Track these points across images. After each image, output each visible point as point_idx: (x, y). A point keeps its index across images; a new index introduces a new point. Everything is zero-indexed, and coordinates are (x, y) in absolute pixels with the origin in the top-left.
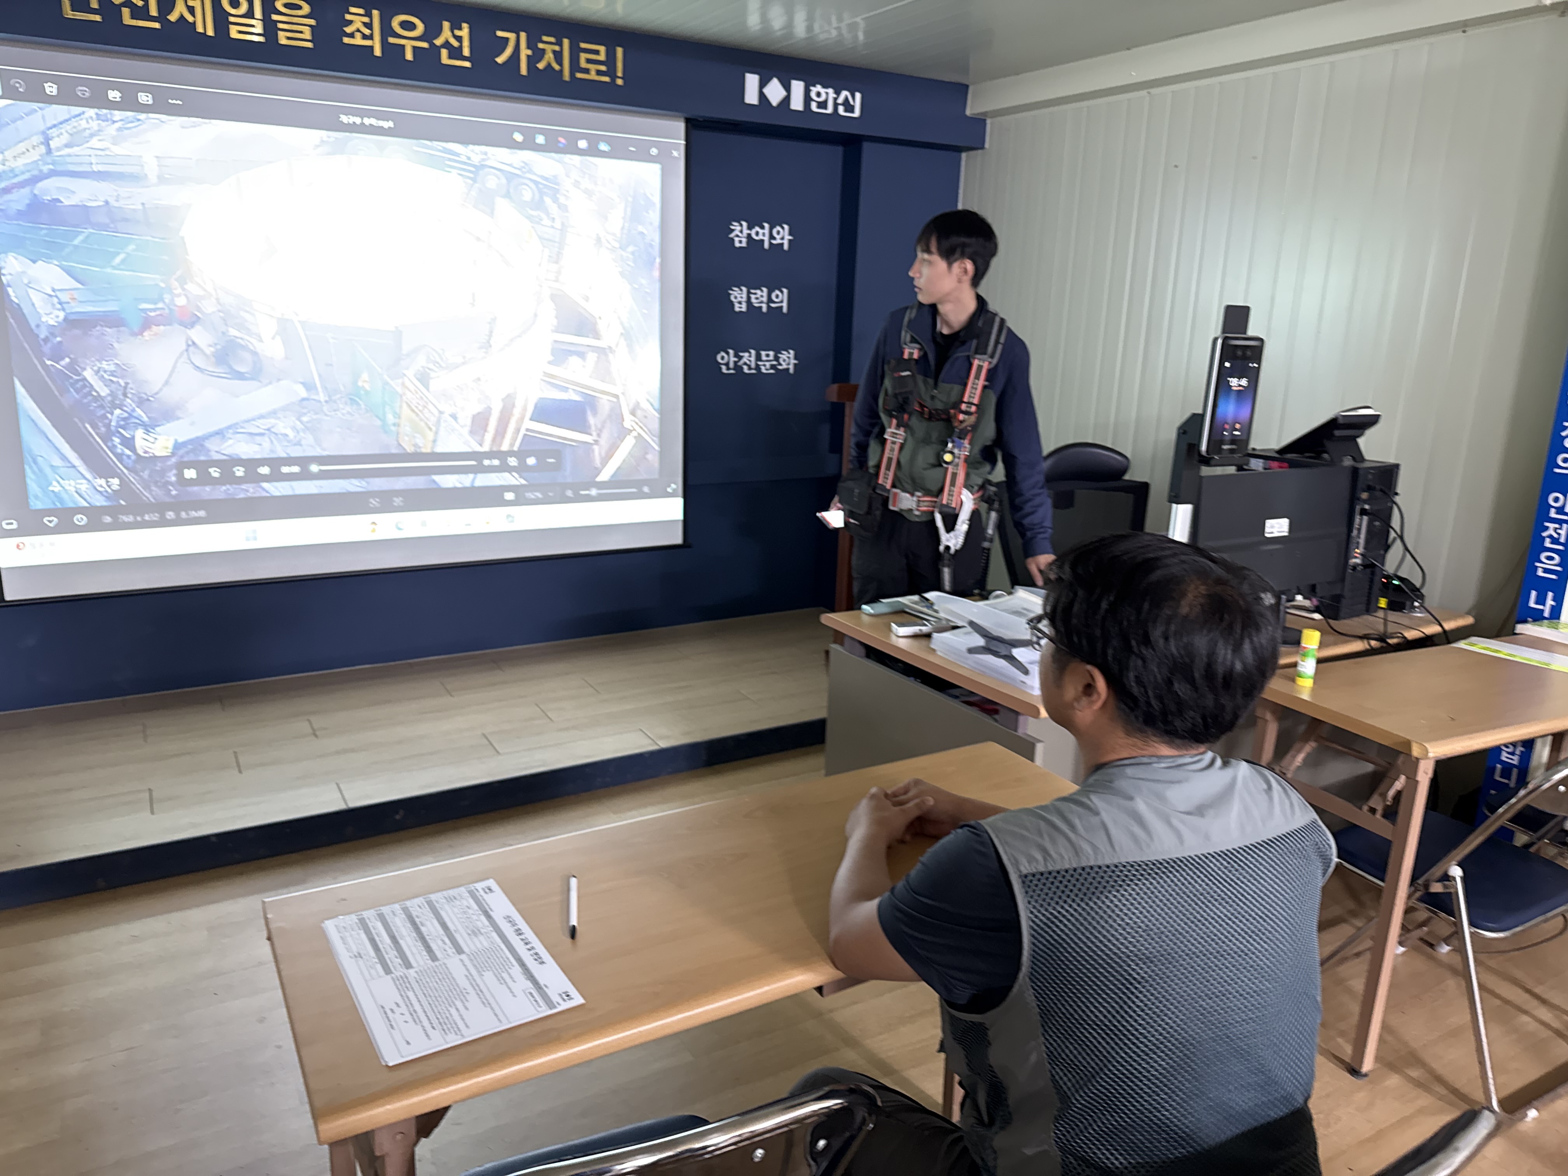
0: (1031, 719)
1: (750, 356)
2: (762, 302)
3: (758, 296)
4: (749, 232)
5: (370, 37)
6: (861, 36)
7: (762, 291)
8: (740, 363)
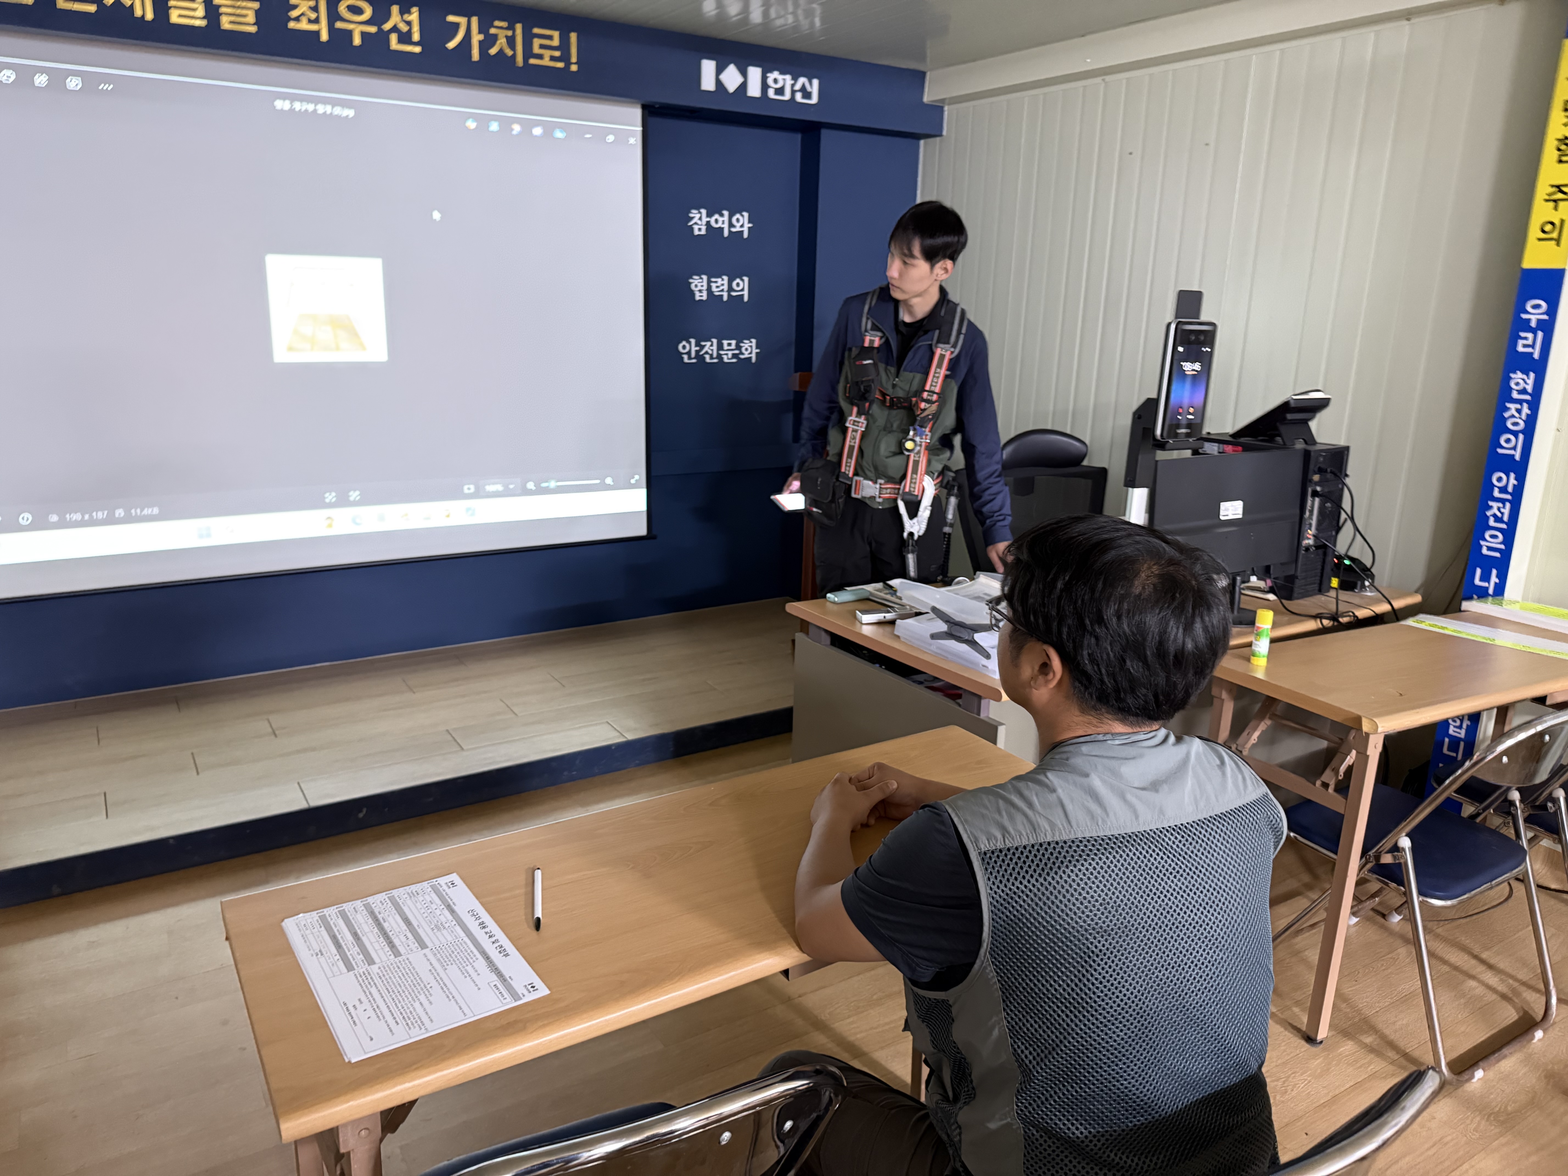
0: (992, 702)
1: (712, 345)
2: (722, 290)
3: (718, 284)
4: (708, 219)
5: (316, 21)
6: (817, 22)
7: (723, 280)
8: (702, 353)
